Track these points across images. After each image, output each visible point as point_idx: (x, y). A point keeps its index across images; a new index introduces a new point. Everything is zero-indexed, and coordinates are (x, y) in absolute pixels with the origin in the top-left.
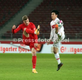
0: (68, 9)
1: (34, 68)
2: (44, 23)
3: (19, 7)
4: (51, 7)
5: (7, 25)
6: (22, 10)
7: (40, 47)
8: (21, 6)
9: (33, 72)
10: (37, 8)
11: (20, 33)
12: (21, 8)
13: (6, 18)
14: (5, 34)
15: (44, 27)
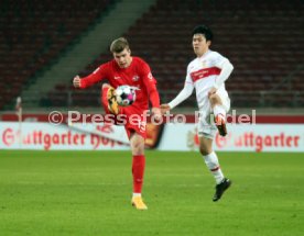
0: (236, 17)
1: (138, 190)
2: (167, 59)
3: (91, 13)
4: (188, 12)
5: (55, 68)
6: (100, 22)
7: (154, 135)
8: (96, 11)
9: (133, 205)
10: (145, 15)
11: (94, 91)
12: (98, 16)
13: (55, 46)
14: (50, 94)
15: (166, 72)
